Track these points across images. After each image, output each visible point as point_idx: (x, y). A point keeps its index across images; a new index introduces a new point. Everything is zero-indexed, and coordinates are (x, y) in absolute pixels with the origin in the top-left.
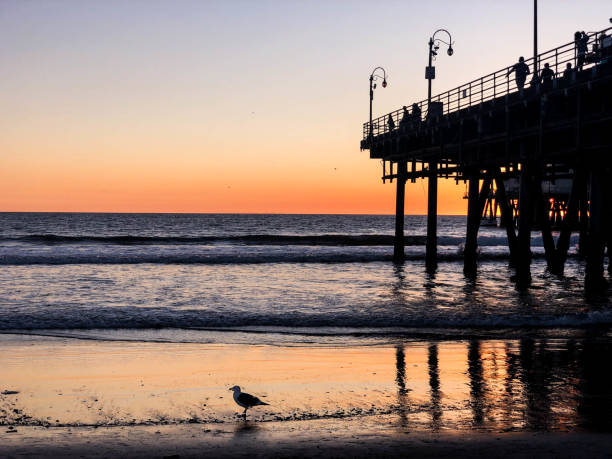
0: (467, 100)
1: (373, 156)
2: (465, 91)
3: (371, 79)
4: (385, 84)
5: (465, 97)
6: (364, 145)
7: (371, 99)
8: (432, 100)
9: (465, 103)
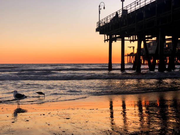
0: (139, 6)
1: (100, 34)
2: (138, 2)
3: (99, 6)
4: (104, 8)
5: (138, 5)
6: (97, 30)
7: (100, 13)
8: (124, 9)
9: (138, 7)
